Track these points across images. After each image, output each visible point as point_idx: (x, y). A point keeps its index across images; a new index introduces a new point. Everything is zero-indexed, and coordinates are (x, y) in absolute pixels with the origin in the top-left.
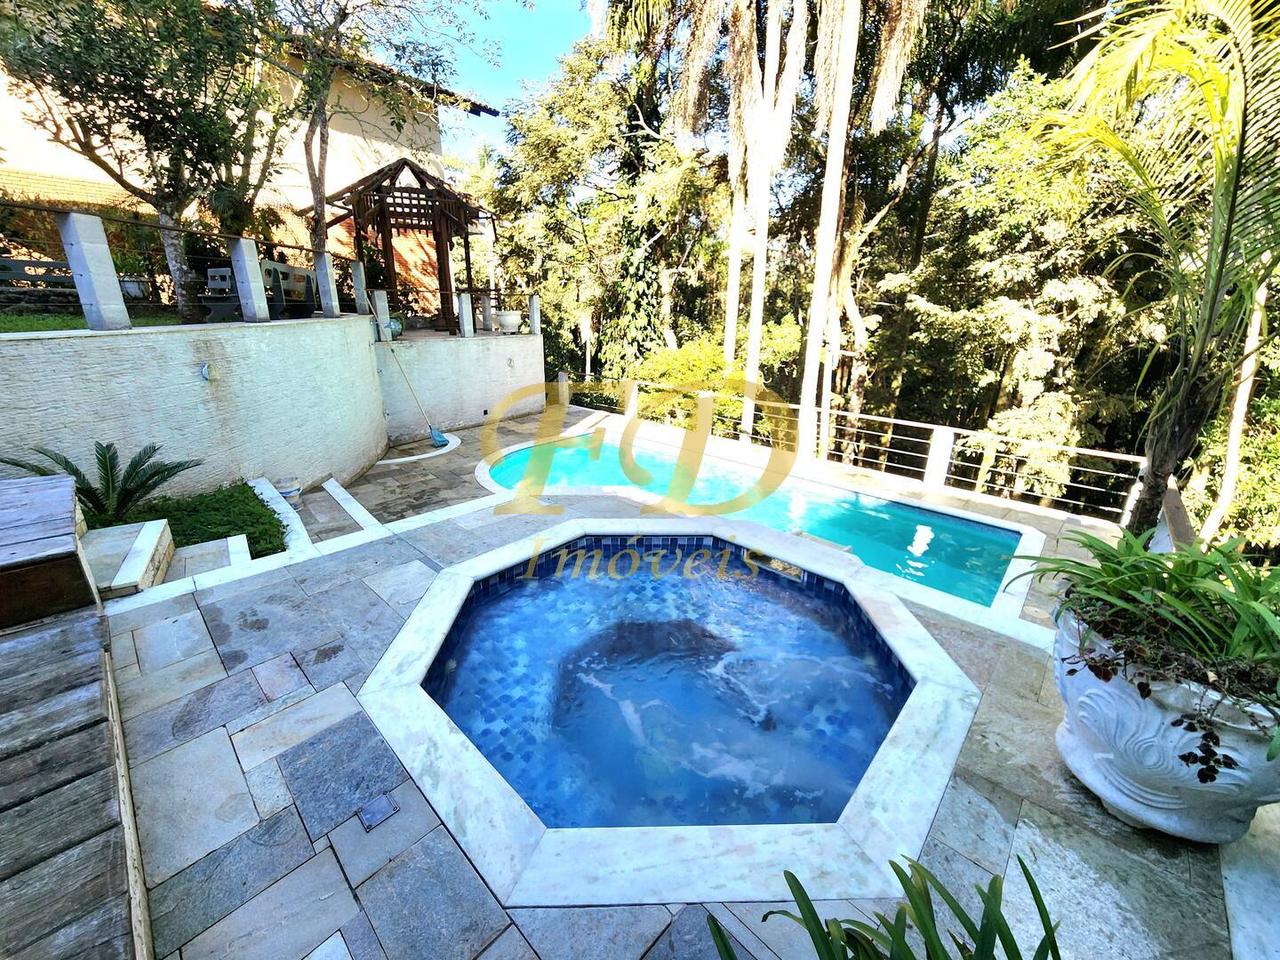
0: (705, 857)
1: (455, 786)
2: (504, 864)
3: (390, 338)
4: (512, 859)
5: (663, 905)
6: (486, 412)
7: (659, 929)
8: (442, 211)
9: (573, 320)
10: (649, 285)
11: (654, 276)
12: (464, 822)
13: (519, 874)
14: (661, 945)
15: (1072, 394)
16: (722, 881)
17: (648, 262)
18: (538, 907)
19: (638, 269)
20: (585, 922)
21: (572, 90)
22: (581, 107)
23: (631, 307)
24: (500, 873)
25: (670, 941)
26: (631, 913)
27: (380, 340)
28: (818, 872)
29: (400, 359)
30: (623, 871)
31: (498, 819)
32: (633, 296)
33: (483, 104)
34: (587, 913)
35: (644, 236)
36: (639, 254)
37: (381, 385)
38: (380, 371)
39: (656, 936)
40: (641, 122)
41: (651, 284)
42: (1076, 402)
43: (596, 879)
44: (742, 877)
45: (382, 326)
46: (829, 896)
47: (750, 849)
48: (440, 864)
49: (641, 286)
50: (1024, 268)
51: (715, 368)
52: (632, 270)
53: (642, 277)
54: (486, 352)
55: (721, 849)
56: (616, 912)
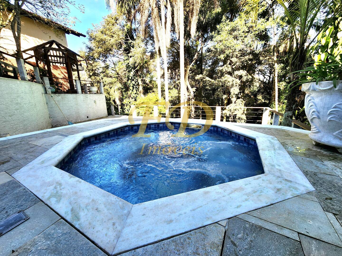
0: (224, 196)
1: (72, 199)
2: (108, 229)
3: (50, 93)
4: (114, 224)
5: (216, 223)
6: (88, 117)
7: (221, 237)
8: (68, 56)
9: (113, 97)
10: (135, 82)
11: (136, 80)
12: (78, 213)
13: (120, 232)
14: (228, 245)
15: (243, 99)
16: (239, 204)
17: (134, 76)
18: (138, 248)
19: (132, 78)
20: (174, 247)
21: (108, 27)
22: (111, 31)
23: (131, 88)
24: (106, 235)
25: (232, 241)
26: (200, 232)
27: (47, 93)
28: (276, 190)
29: (55, 99)
30: (185, 213)
31: (101, 207)
32: (131, 85)
33: (80, 33)
34: (173, 241)
35: (133, 69)
36: (132, 74)
37: (48, 108)
38: (47, 103)
39: (222, 241)
40: (129, 38)
41: (136, 82)
42: (244, 100)
43: (171, 221)
44: (246, 200)
45: (47, 88)
46: (288, 197)
47: (241, 189)
48: (59, 242)
49: (133, 82)
50: (229, 68)
51: (157, 100)
52: (130, 78)
53: (133, 80)
54: (86, 98)
55: (228, 192)
56: (191, 235)
